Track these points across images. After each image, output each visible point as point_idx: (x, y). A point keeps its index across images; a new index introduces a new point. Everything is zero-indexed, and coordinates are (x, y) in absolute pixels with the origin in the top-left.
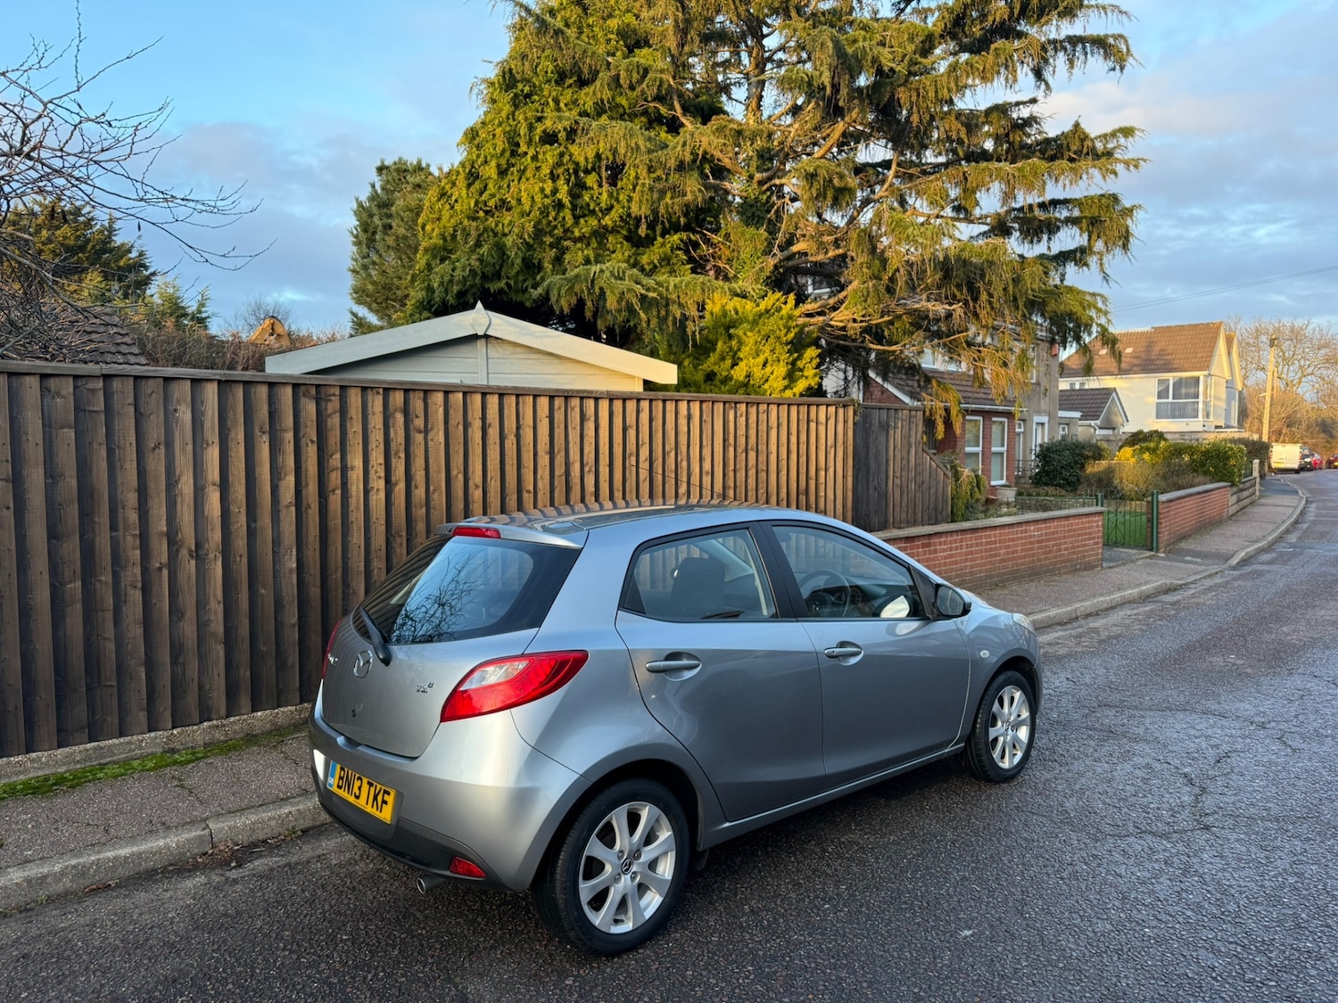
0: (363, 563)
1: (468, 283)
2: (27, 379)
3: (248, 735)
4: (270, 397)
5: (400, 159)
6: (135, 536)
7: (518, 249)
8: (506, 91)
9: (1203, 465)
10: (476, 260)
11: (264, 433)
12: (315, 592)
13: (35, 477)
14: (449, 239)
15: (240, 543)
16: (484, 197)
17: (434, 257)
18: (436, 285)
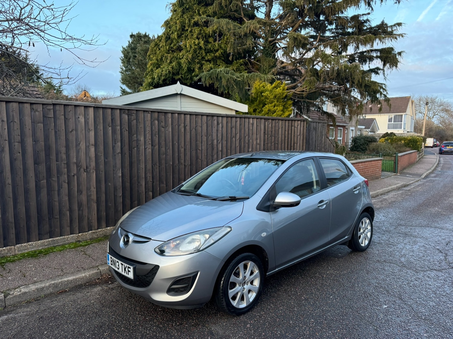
0: (144, 174)
1: (167, 76)
2: (26, 105)
3: (105, 235)
4: (112, 113)
5: (139, 32)
6: (65, 163)
7: (186, 64)
8: (180, 7)
9: (408, 144)
10: (171, 68)
11: (110, 127)
12: (128, 184)
13: (29, 141)
14: (159, 60)
15: (102, 167)
16: (172, 46)
17: (154, 67)
18: (156, 77)
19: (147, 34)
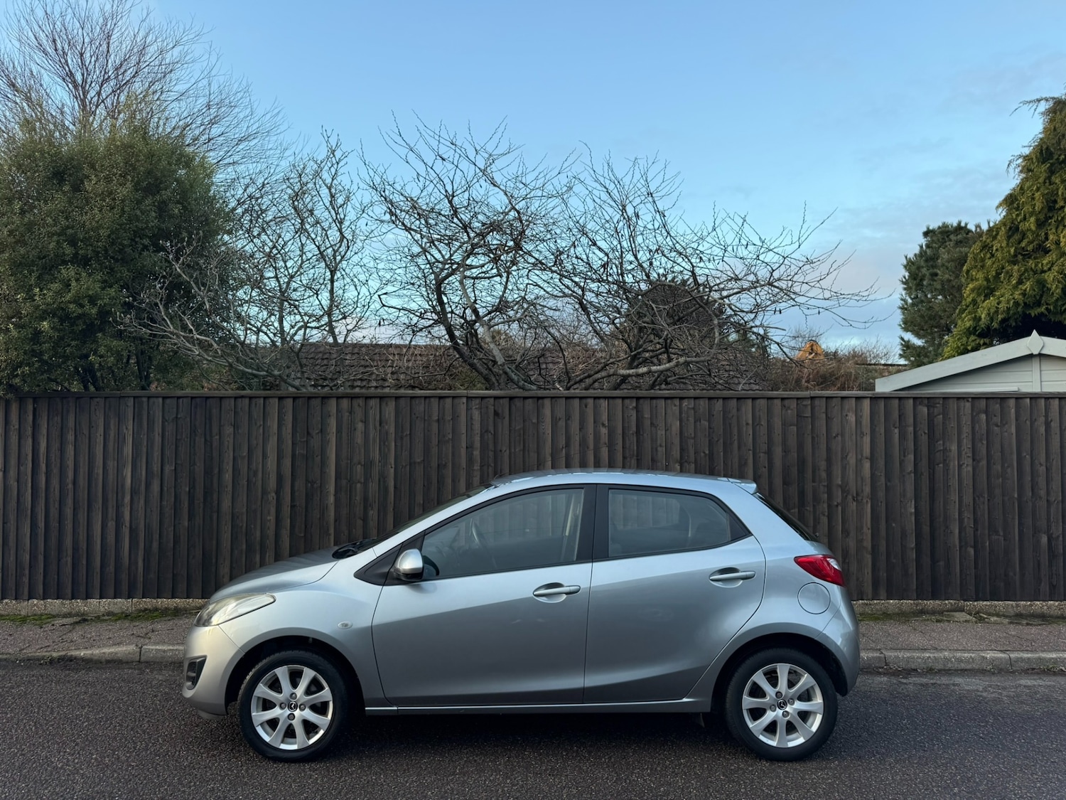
0: (957, 514)
1: (1011, 312)
3: (884, 613)
4: (899, 406)
5: (944, 223)
6: (824, 486)
10: (1020, 294)
11: (896, 428)
12: (926, 529)
14: (991, 280)
15: (881, 494)
16: (1023, 244)
17: (979, 295)
18: (983, 316)
19: (963, 225)
